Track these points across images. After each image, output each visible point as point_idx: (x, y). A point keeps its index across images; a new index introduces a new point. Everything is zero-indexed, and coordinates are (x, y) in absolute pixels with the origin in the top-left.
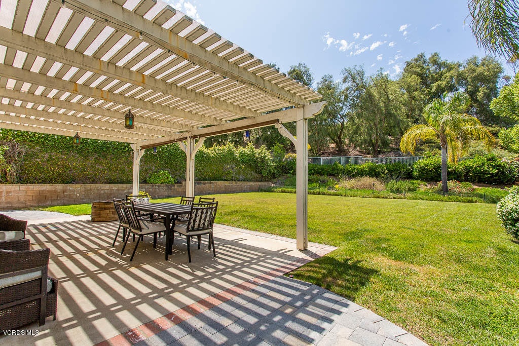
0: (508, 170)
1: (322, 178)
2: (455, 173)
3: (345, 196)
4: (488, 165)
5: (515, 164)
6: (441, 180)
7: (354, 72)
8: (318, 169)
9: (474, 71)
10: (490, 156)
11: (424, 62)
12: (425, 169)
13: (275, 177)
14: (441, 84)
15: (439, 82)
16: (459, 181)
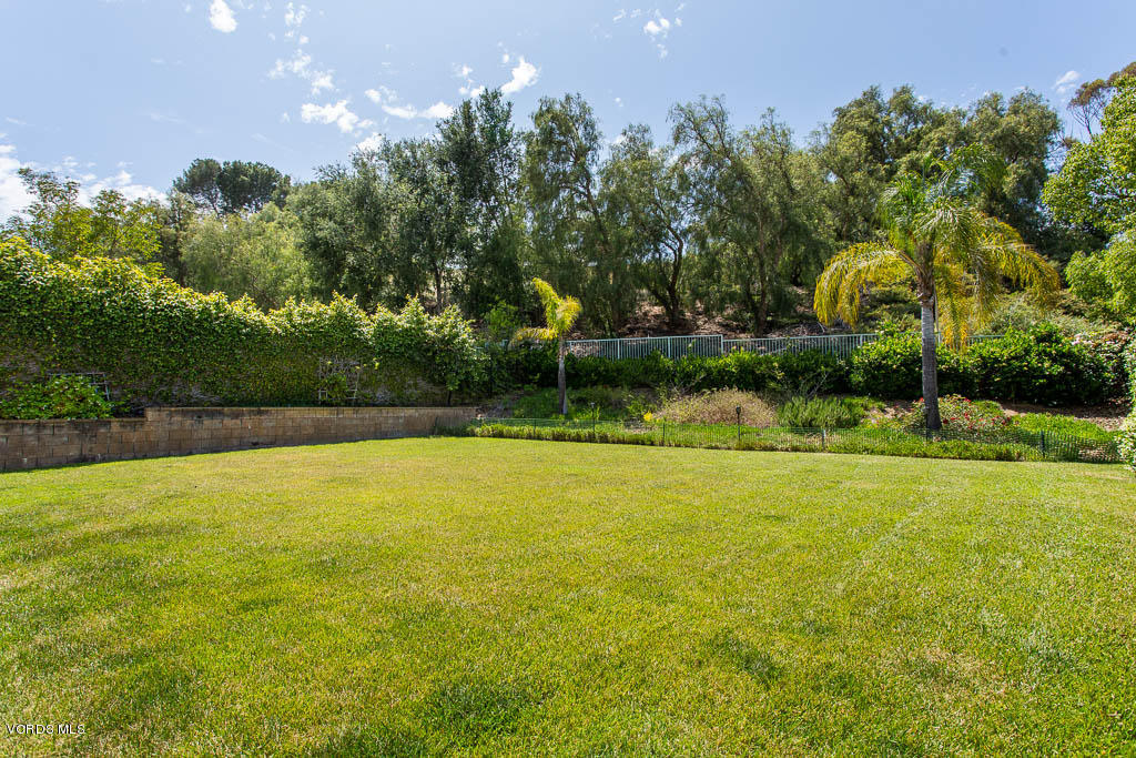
0: (1090, 367)
1: (614, 394)
2: (956, 376)
3: (662, 444)
4: (1039, 354)
5: (1106, 352)
6: (921, 396)
7: (700, 113)
8: (607, 371)
9: (995, 124)
10: (1043, 330)
11: (879, 109)
12: (880, 367)
13: (490, 395)
14: (918, 159)
15: (913, 155)
16: (968, 398)
